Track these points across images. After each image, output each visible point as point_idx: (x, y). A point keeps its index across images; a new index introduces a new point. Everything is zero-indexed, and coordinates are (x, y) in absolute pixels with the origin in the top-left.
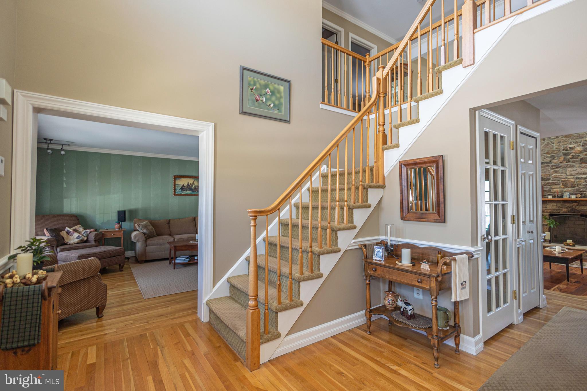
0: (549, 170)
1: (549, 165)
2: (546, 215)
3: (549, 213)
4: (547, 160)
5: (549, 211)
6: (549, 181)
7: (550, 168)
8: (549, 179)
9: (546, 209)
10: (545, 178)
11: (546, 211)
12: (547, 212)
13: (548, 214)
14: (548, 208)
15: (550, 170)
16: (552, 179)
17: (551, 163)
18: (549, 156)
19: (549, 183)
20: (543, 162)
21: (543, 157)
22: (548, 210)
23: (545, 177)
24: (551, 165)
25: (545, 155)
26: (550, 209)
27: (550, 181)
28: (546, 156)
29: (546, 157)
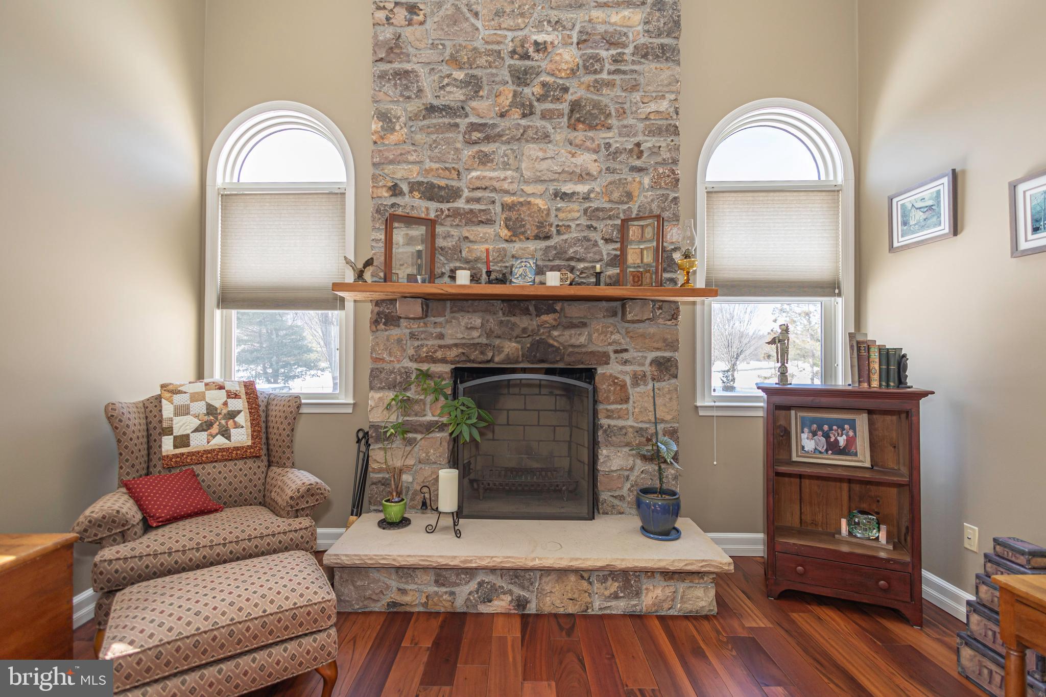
0: (457, 149)
1: (457, 125)
2: (441, 376)
3: (452, 363)
4: (451, 97)
5: (452, 354)
6: (455, 205)
7: (461, 138)
8: (455, 194)
9: (440, 347)
10: (440, 188)
11: (439, 355)
12: (444, 361)
13: (446, 368)
14: (448, 341)
15: (459, 145)
16: (466, 193)
17: (467, 116)
18: (460, 75)
19: (456, 213)
20: (436, 102)
21: (436, 77)
22: (449, 347)
23: (442, 183)
24: (463, 123)
25: (445, 69)
26: (456, 345)
27: (460, 204)
28: (449, 76)
29: (446, 81)
